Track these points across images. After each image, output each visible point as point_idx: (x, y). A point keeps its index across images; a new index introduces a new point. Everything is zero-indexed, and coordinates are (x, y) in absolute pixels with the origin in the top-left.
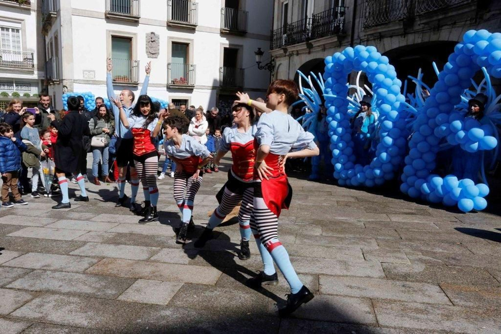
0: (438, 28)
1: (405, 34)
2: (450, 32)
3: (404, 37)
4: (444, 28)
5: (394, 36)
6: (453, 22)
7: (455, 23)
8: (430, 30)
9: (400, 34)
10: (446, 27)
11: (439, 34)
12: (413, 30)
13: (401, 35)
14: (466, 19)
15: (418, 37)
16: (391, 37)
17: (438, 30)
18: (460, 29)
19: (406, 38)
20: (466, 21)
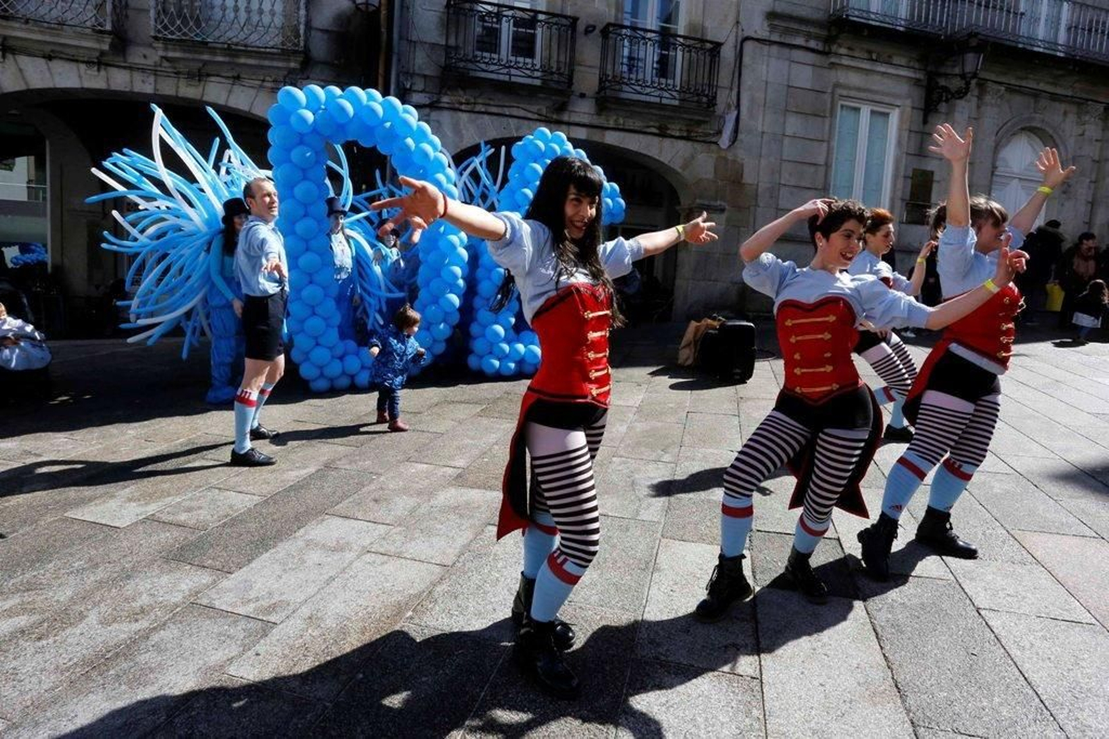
0: (200, 75)
1: (100, 62)
2: (230, 92)
3: (99, 70)
4: (213, 79)
5: (61, 58)
6: (236, 75)
7: (237, 78)
8: (175, 73)
9: (86, 59)
10: (218, 79)
11: (201, 89)
12: (125, 62)
13: (89, 63)
14: (262, 78)
15: (143, 81)
16: (49, 57)
17: (199, 80)
18: (253, 92)
19: (103, 73)
20: (263, 81)
